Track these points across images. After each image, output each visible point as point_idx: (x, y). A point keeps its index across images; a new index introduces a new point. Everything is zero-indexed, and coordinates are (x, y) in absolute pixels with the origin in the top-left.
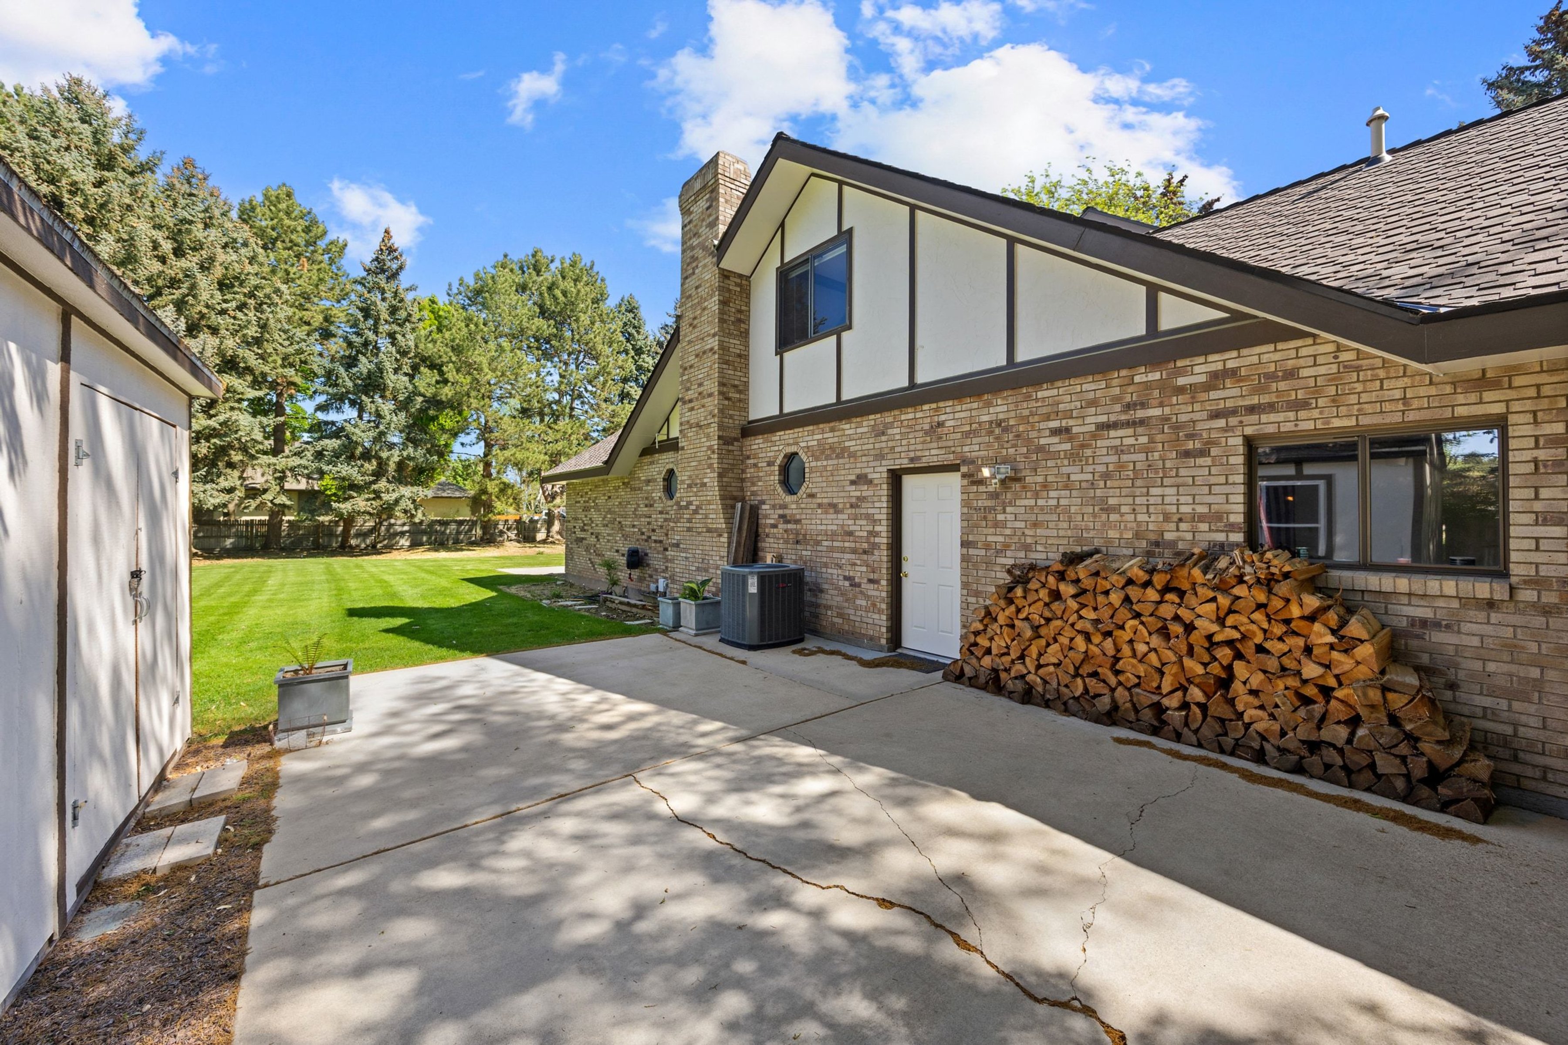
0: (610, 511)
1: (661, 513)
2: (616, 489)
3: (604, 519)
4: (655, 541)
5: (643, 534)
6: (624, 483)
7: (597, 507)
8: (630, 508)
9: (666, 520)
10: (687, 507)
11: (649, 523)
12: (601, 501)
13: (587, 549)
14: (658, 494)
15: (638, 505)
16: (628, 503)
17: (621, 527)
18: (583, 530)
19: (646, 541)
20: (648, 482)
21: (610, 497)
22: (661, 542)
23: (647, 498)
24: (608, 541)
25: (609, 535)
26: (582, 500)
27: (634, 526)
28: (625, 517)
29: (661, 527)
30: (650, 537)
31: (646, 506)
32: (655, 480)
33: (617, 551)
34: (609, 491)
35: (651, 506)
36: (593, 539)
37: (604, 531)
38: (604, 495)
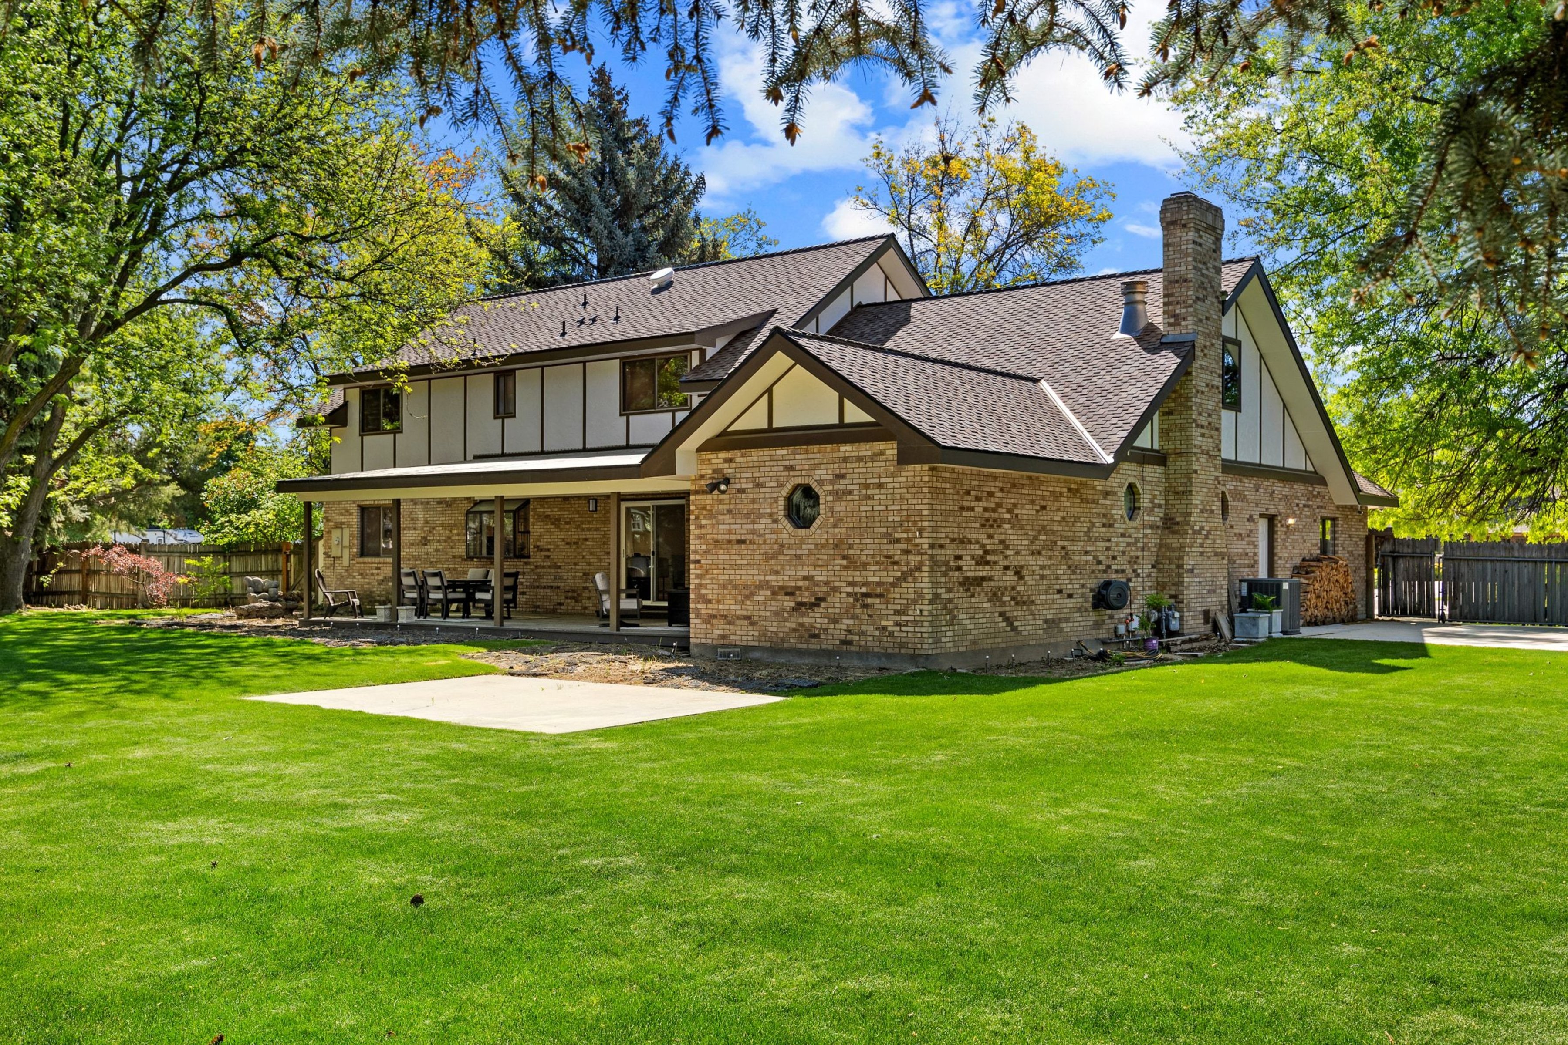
0: (1043, 529)
1: (1123, 535)
2: (1056, 496)
3: (1032, 543)
4: (1117, 571)
5: (1099, 562)
6: (1070, 490)
7: (1016, 522)
8: (1081, 527)
9: (1129, 544)
10: (1199, 532)
11: (1108, 549)
12: (1026, 512)
13: (995, 597)
14: (1119, 511)
15: (1093, 524)
16: (1076, 519)
17: (1066, 555)
18: (981, 561)
19: (1105, 572)
20: (1107, 494)
21: (1043, 508)
22: (1123, 571)
23: (1105, 516)
24: (1043, 577)
25: (1042, 568)
26: (979, 507)
27: (1087, 553)
28: (1073, 539)
29: (1124, 553)
30: (1109, 567)
31: (1104, 525)
32: (1115, 494)
33: (1060, 591)
34: (1043, 497)
35: (1111, 526)
36: (1010, 578)
37: (1034, 563)
38: (1032, 502)
